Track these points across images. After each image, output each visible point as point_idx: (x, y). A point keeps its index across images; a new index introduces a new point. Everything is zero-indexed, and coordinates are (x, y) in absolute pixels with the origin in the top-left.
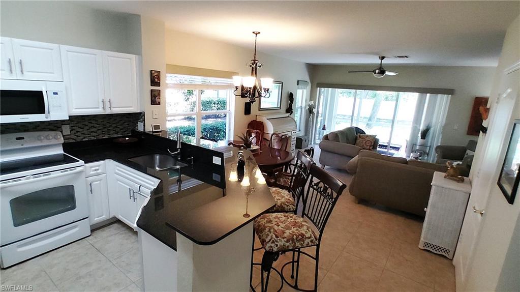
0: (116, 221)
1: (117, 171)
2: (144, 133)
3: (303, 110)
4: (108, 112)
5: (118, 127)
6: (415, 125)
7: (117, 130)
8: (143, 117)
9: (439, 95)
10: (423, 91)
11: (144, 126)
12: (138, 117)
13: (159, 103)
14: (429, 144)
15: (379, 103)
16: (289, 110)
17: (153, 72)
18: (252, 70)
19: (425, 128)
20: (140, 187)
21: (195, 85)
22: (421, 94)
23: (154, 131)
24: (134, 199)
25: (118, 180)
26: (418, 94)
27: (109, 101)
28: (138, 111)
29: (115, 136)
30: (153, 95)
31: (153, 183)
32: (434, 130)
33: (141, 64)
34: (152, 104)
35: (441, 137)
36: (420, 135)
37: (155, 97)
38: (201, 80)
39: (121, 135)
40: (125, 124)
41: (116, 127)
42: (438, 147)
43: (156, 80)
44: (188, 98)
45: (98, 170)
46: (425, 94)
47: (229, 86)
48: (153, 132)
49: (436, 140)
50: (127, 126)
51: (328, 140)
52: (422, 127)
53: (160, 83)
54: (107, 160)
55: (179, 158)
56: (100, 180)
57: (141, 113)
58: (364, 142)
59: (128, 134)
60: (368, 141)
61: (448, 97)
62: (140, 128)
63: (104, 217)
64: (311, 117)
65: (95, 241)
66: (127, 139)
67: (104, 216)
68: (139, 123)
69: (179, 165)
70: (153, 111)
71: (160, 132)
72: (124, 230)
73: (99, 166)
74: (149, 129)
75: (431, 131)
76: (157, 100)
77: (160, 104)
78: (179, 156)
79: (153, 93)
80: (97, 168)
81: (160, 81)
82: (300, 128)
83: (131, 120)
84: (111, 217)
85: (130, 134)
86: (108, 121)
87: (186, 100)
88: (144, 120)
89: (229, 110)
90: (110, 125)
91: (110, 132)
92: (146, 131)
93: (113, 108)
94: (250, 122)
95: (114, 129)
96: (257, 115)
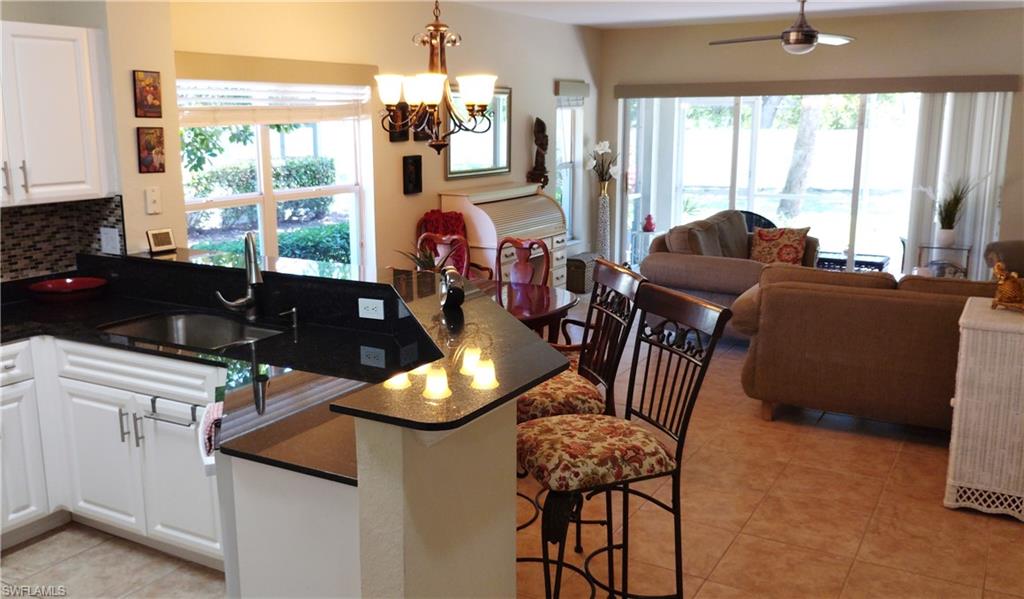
0: (70, 523)
1: (68, 368)
2: (126, 261)
3: (580, 172)
4: (19, 199)
5: (39, 246)
6: (922, 189)
7: (37, 255)
8: (119, 212)
9: (981, 96)
10: (932, 86)
11: (123, 236)
12: (101, 211)
13: (161, 169)
14: (967, 243)
15: (812, 134)
16: (538, 173)
17: (140, 76)
18: (432, 54)
19: (950, 196)
20: (153, 402)
21: (254, 109)
22: (928, 95)
23: (155, 249)
24: (137, 438)
25: (72, 395)
26: (919, 94)
27: (23, 168)
28: (103, 195)
29: (32, 274)
30: (143, 143)
32: (977, 198)
33: (104, 54)
34: (141, 172)
35: (997, 219)
36: (936, 219)
37: (150, 148)
38: (266, 96)
39: (48, 273)
40: (58, 236)
41: (33, 247)
42: (991, 249)
43: (150, 98)
44: (201, 161)
45: (13, 367)
46: (938, 96)
47: (354, 109)
48: (152, 253)
49: (984, 228)
50: (65, 242)
51: (667, 251)
52: (941, 194)
53: (160, 107)
54: (35, 340)
55: (252, 318)
56: (18, 399)
57: (108, 200)
58: (775, 251)
59: (67, 266)
60: (786, 246)
61: (1005, 97)
62: (109, 243)
63: (34, 511)
64: (604, 192)
65: (20, 577)
66: (69, 281)
67: (33, 508)
68: (102, 230)
69: (252, 335)
70: (145, 193)
71: (172, 251)
72: (99, 545)
73: (13, 356)
74: (138, 246)
75: (970, 198)
76: (157, 159)
77: (163, 171)
78: (251, 311)
79: (144, 139)
80: (9, 362)
81: (160, 101)
82: (572, 225)
83: (75, 224)
84: (52, 511)
85: (75, 268)
86: (10, 231)
87: (195, 168)
88: (121, 220)
89: (357, 184)
90: (15, 241)
91: (16, 263)
92: (129, 253)
93: (34, 186)
94: (422, 216)
95: (28, 254)
96: (440, 195)
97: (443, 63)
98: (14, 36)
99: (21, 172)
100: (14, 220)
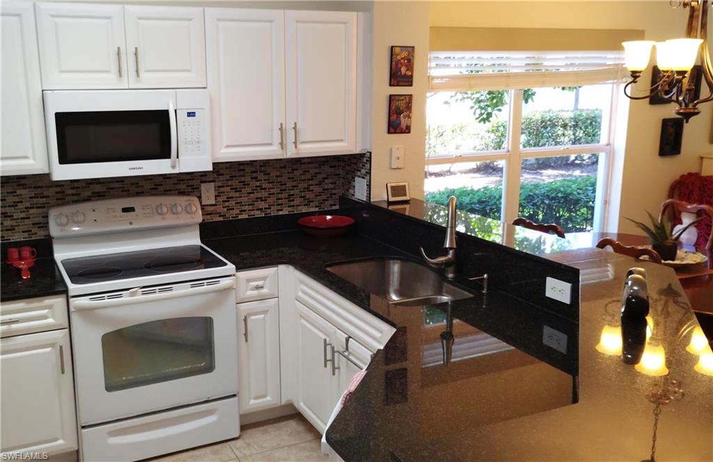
0: (292, 414)
1: (300, 294)
2: (369, 206)
4: (291, 153)
5: (311, 188)
7: (310, 195)
8: (368, 166)
11: (369, 186)
12: (355, 164)
13: (408, 130)
17: (397, 50)
18: (692, 17)
20: (347, 341)
21: (508, 76)
23: (391, 199)
24: (334, 368)
25: (302, 316)
27: (295, 128)
28: (357, 151)
29: (304, 210)
30: (393, 108)
31: (378, 335)
33: (369, 31)
34: (389, 133)
37: (399, 112)
38: (523, 63)
39: (317, 209)
40: (326, 181)
41: (307, 189)
43: (403, 70)
44: (489, 115)
45: (262, 287)
47: (612, 73)
48: (390, 203)
50: (332, 186)
53: (411, 77)
54: (282, 267)
55: (451, 275)
56: (265, 312)
57: (362, 156)
59: (331, 205)
62: (360, 193)
63: (269, 401)
66: (329, 217)
67: (268, 398)
68: (357, 179)
69: (448, 293)
70: (391, 150)
71: (406, 202)
72: (310, 441)
73: (264, 278)
74: (380, 195)
76: (404, 122)
77: (409, 132)
78: (451, 269)
79: (395, 104)
80: (260, 283)
81: (412, 72)
83: (341, 172)
84: (283, 403)
85: (337, 207)
86: (291, 175)
87: (484, 120)
88: (369, 173)
89: (608, 144)
90: (294, 184)
91: (294, 200)
92: (372, 200)
93: (302, 143)
94: (677, 177)
95: (303, 194)
96: (702, 158)
97: (704, 26)
98: (297, 22)
99: (293, 131)
100: (295, 167)
